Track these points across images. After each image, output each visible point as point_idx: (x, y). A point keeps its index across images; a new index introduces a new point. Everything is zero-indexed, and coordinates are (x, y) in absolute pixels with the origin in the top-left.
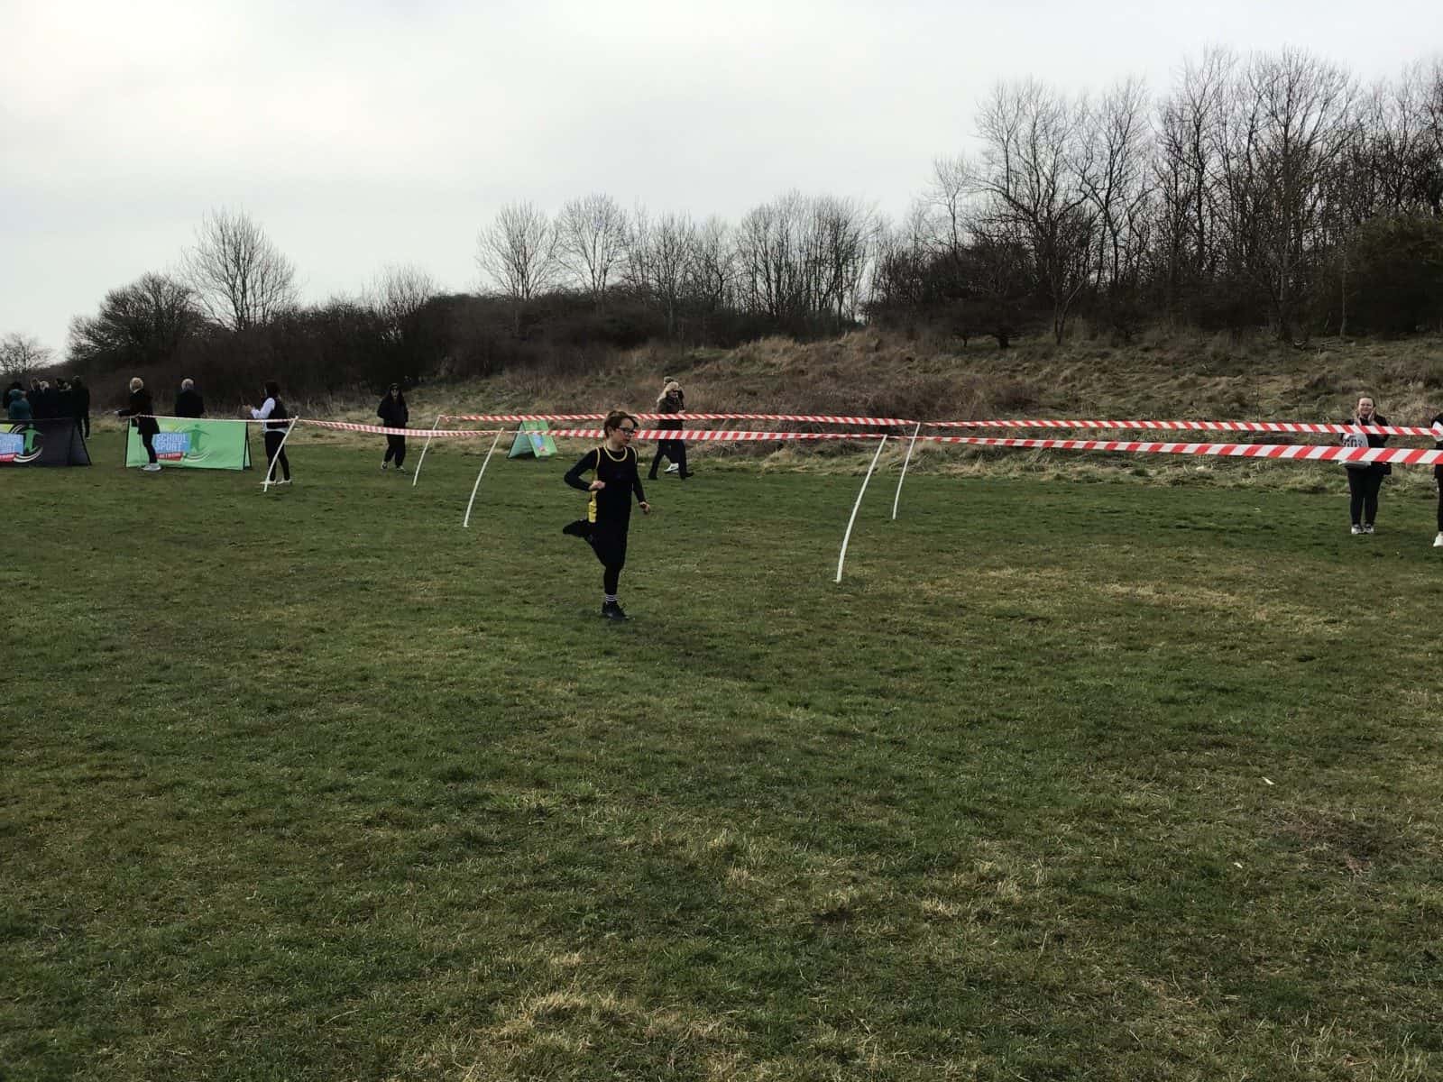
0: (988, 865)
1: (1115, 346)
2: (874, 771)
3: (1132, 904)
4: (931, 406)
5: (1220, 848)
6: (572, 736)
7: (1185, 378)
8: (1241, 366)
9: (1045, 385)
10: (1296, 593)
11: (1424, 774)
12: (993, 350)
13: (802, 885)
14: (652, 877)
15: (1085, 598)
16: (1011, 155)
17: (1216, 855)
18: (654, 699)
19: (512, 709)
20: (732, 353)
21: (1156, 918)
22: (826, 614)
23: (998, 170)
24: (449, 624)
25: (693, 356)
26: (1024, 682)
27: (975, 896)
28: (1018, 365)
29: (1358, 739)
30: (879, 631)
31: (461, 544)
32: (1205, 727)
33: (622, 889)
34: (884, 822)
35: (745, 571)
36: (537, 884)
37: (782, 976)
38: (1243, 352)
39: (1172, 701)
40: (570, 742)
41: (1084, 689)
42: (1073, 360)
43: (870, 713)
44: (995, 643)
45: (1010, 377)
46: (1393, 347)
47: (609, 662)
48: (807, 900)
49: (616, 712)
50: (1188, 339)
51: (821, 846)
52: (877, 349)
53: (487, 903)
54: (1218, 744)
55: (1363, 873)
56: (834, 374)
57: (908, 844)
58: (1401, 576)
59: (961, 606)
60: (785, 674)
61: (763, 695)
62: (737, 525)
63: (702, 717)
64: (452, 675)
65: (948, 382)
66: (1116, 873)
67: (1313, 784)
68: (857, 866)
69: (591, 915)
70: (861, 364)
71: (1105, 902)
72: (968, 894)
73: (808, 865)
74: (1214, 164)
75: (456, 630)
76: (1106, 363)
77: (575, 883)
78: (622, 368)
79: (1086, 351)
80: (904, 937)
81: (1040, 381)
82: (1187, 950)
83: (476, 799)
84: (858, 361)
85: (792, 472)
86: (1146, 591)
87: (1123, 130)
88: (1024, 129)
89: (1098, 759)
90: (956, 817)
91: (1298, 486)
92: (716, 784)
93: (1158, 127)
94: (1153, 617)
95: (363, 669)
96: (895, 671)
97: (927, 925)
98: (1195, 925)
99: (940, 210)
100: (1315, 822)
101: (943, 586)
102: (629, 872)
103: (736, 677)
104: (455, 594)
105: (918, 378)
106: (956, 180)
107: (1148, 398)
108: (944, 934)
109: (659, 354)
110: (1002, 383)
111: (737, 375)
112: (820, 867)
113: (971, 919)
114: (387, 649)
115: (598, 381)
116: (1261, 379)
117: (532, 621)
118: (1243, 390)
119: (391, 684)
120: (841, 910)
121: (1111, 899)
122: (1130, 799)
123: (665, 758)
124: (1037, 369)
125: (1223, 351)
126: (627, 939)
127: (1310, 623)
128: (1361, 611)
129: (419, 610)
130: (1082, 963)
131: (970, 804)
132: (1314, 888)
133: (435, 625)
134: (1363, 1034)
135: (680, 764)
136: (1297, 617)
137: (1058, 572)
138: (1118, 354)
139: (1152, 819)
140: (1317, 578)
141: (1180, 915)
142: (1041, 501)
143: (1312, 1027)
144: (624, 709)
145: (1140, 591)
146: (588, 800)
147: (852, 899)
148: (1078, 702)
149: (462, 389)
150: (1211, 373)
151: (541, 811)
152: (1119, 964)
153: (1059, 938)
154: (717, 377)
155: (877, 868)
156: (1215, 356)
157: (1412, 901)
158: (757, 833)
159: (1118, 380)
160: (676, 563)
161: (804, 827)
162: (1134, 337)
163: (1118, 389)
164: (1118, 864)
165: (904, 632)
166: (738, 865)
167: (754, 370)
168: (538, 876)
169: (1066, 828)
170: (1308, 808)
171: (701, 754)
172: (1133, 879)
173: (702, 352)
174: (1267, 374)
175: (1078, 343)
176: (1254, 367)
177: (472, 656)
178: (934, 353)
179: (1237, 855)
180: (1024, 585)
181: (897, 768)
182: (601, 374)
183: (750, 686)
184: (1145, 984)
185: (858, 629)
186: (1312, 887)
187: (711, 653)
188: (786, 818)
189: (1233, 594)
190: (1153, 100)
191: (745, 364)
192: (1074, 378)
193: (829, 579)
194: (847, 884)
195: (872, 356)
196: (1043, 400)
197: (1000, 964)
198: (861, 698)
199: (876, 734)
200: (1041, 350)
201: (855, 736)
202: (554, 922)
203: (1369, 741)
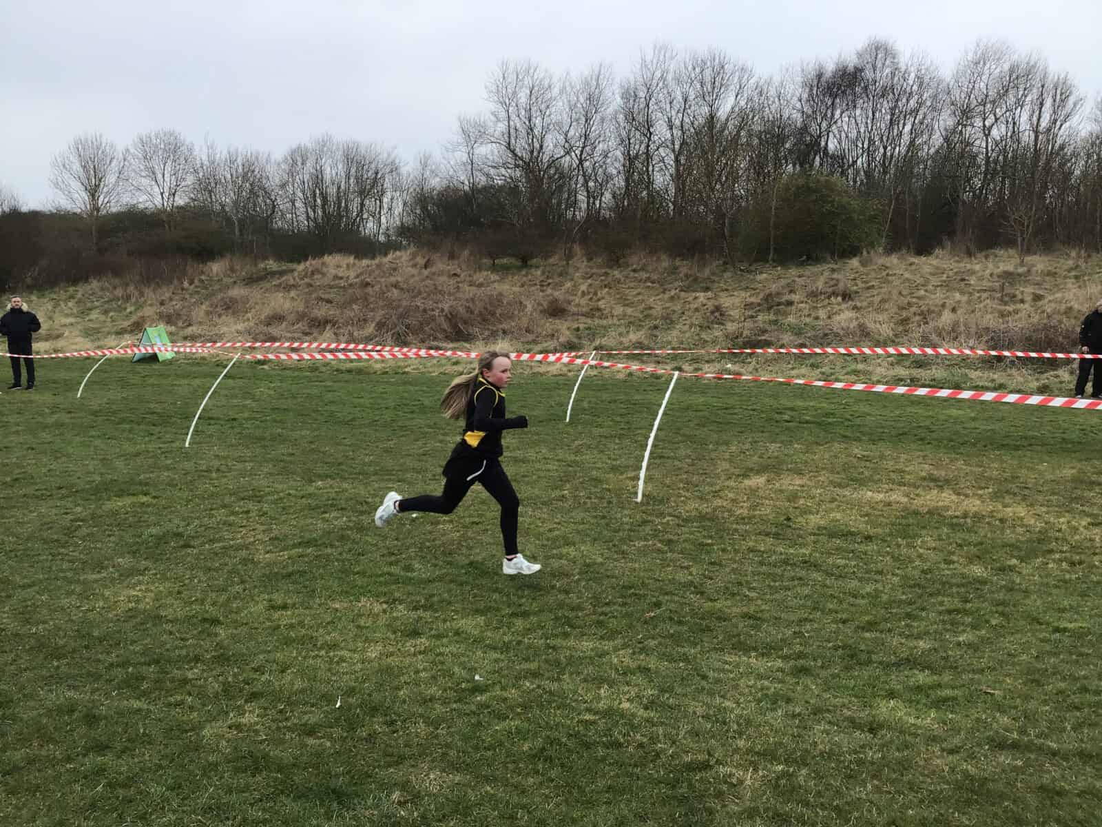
7: (673, 293)
8: (709, 284)
9: (570, 297)
16: (513, 117)
20: (301, 267)
23: (502, 127)
25: (266, 269)
28: (544, 281)
38: (707, 272)
42: (584, 278)
50: (663, 263)
52: (426, 267)
56: (396, 286)
70: (417, 278)
76: (609, 281)
78: (203, 277)
79: (590, 270)
84: (413, 276)
86: (899, 497)
87: (593, 101)
88: (523, 97)
99: (462, 156)
106: (472, 134)
109: (235, 266)
110: (538, 296)
115: (183, 289)
118: (716, 303)
125: (691, 272)
145: (896, 498)
149: (51, 296)
150: (689, 289)
156: (687, 276)
159: (623, 294)
163: (624, 300)
173: (272, 265)
175: (580, 263)
176: (716, 285)
178: (475, 271)
182: (186, 284)
189: (966, 496)
195: (426, 272)
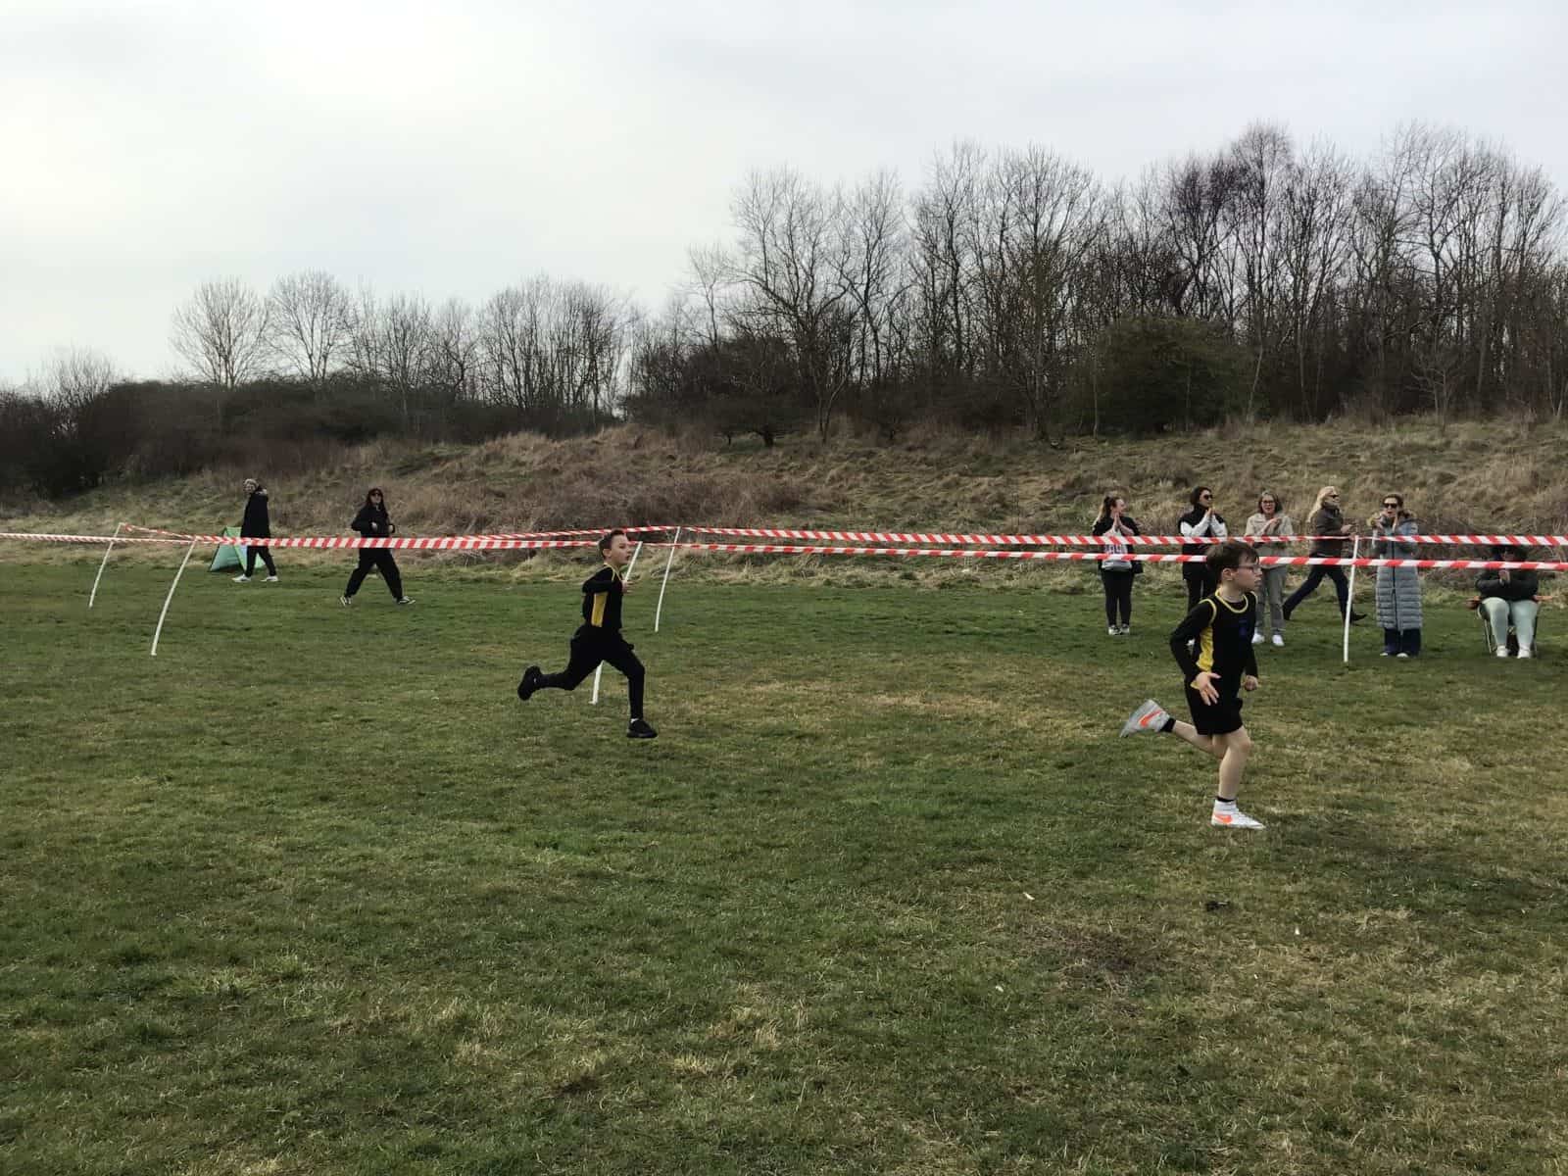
0: (747, 1010)
1: (879, 445)
2: (628, 916)
3: (894, 1040)
4: (695, 507)
5: (981, 972)
6: (277, 901)
7: (947, 479)
8: (1002, 466)
9: (811, 485)
10: (1056, 698)
11: (1177, 880)
12: (757, 449)
13: (542, 1053)
14: (368, 1061)
15: (853, 712)
16: (768, 246)
17: (977, 979)
18: (379, 850)
19: (202, 873)
20: (474, 451)
21: (918, 1054)
22: (580, 740)
23: (756, 260)
24: (128, 773)
25: (432, 454)
26: (791, 804)
27: (732, 1047)
28: (784, 464)
29: (1115, 846)
30: (638, 756)
31: (146, 676)
32: (968, 842)
33: (330, 1078)
34: (636, 974)
35: (489, 694)
36: (227, 1082)
37: (516, 1162)
38: (1002, 452)
39: (936, 816)
40: (274, 907)
41: (850, 809)
42: (840, 460)
43: (627, 850)
44: (761, 764)
45: (778, 477)
46: (1145, 446)
47: (322, 809)
48: (547, 1071)
49: (332, 869)
50: (950, 439)
51: (565, 1007)
52: (636, 446)
53: (167, 1109)
54: (982, 860)
55: (1119, 988)
56: (591, 474)
57: (662, 996)
58: (1155, 676)
59: (725, 726)
60: (532, 811)
61: (506, 837)
62: (482, 643)
63: (435, 867)
64: (130, 836)
65: (712, 482)
66: (877, 1008)
67: (1073, 897)
68: (605, 1027)
69: (293, 1113)
70: (620, 463)
71: (867, 1042)
72: (727, 1045)
73: (550, 1031)
74: (968, 261)
75: (139, 780)
76: (871, 461)
77: (277, 1075)
79: (851, 450)
80: (656, 1101)
81: (806, 481)
82: (948, 1087)
83: (152, 986)
84: (616, 460)
85: (546, 582)
86: (912, 701)
87: (879, 225)
88: (781, 219)
89: (863, 884)
90: (714, 960)
91: (1059, 588)
92: (445, 946)
93: (913, 223)
94: (920, 728)
95: (16, 834)
96: (655, 800)
97: (680, 1086)
98: (956, 1057)
99: (698, 301)
100: (1074, 937)
101: (707, 704)
102: (338, 1057)
103: (476, 817)
104: (135, 737)
105: (681, 478)
106: (713, 268)
107: (915, 498)
108: (697, 1094)
109: (393, 451)
110: (767, 483)
111: (483, 474)
112: (561, 1032)
113: (727, 1073)
114: (48, 807)
115: (319, 480)
116: (1022, 479)
117: (232, 765)
118: (1003, 490)
119: (52, 850)
120: (586, 1079)
121: (871, 1038)
122: (893, 925)
123: (387, 919)
124: (803, 468)
125: (983, 451)
126: (335, 1137)
127: (1070, 728)
128: (1117, 713)
129: (91, 758)
130: (841, 1112)
131: (730, 945)
132: (1073, 1007)
133: (110, 776)
134: (1119, 1161)
135: (405, 925)
136: (1057, 722)
137: (826, 685)
138: (883, 453)
139: (916, 944)
140: (1074, 680)
141: (942, 1048)
142: (810, 609)
143: (1071, 1158)
144: (341, 865)
145: (907, 701)
146: (292, 976)
147: (599, 1065)
148: (844, 824)
149: (153, 492)
150: (974, 473)
151: (235, 993)
152: (878, 1109)
153: (819, 1085)
154: (460, 477)
155: (627, 1027)
156: (976, 456)
157: (1165, 1015)
158: (493, 999)
159: (886, 481)
160: (411, 688)
161: (545, 987)
162: (897, 437)
163: (884, 488)
164: (880, 998)
165: (666, 756)
166: (469, 1039)
167: (502, 469)
168: (230, 1072)
169: (828, 963)
170: (1067, 922)
171: (431, 911)
172: (896, 1012)
173: (443, 449)
174: (1027, 474)
175: (843, 441)
177: (156, 812)
178: (696, 452)
179: (999, 978)
180: (792, 700)
181: (652, 911)
183: (492, 826)
184: (906, 1128)
185: (615, 755)
186: (1070, 1007)
187: (448, 791)
188: (528, 978)
189: (996, 701)
190: (906, 195)
191: (492, 463)
192: (841, 479)
193: (585, 701)
194: (593, 1048)
195: (632, 454)
196: (812, 501)
197: (756, 1122)
198: (617, 833)
199: (631, 874)
200: (806, 449)
201: (609, 877)
202: (247, 1125)
203: (1125, 848)
